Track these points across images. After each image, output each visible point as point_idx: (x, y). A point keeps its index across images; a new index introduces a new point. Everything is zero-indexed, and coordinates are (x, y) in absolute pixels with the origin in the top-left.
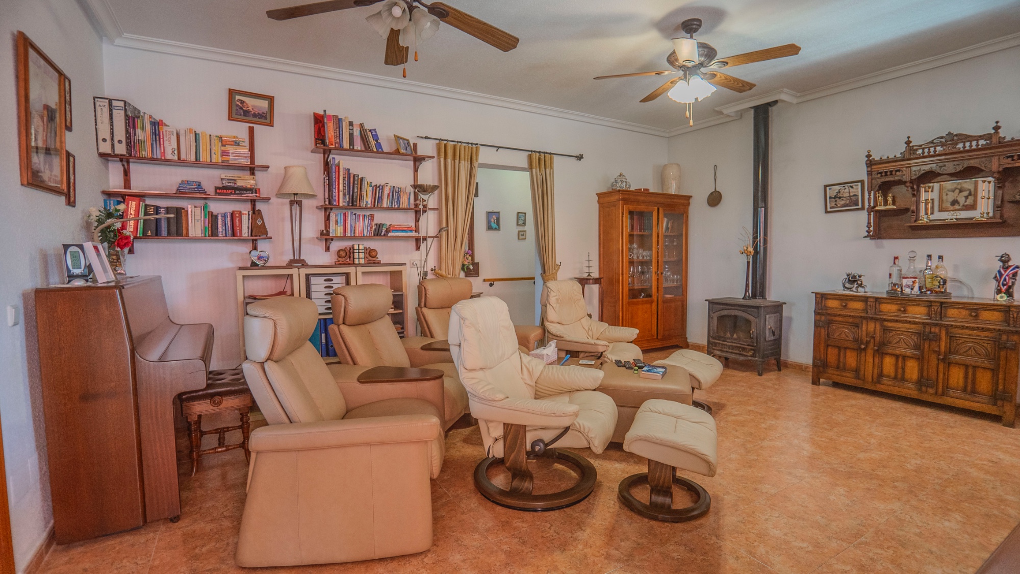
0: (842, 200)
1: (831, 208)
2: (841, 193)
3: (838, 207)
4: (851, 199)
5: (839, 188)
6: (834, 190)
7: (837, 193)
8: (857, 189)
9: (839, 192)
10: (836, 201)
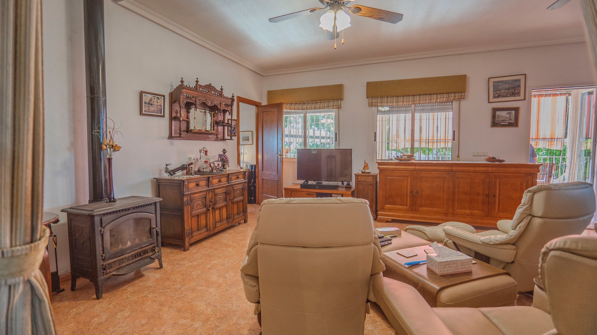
0: (153, 106)
1: (145, 111)
2: (152, 101)
3: (150, 112)
4: (158, 107)
5: (151, 97)
6: (148, 98)
7: (150, 100)
8: (162, 101)
9: (151, 100)
10: (149, 106)
